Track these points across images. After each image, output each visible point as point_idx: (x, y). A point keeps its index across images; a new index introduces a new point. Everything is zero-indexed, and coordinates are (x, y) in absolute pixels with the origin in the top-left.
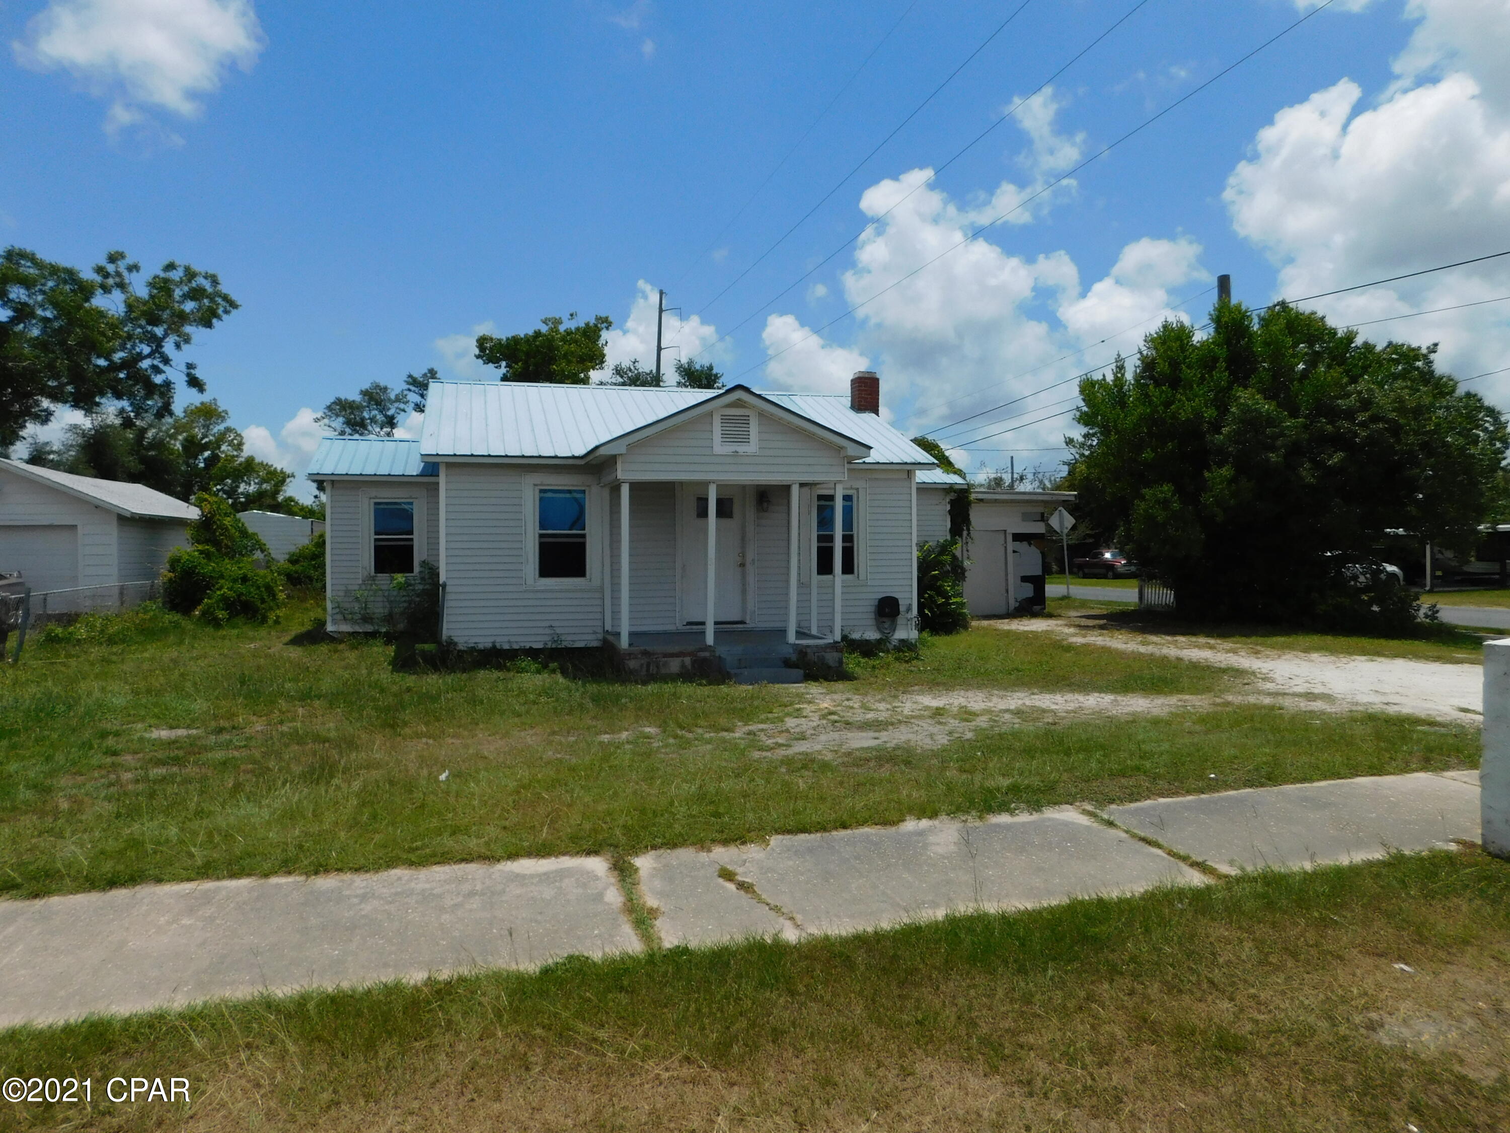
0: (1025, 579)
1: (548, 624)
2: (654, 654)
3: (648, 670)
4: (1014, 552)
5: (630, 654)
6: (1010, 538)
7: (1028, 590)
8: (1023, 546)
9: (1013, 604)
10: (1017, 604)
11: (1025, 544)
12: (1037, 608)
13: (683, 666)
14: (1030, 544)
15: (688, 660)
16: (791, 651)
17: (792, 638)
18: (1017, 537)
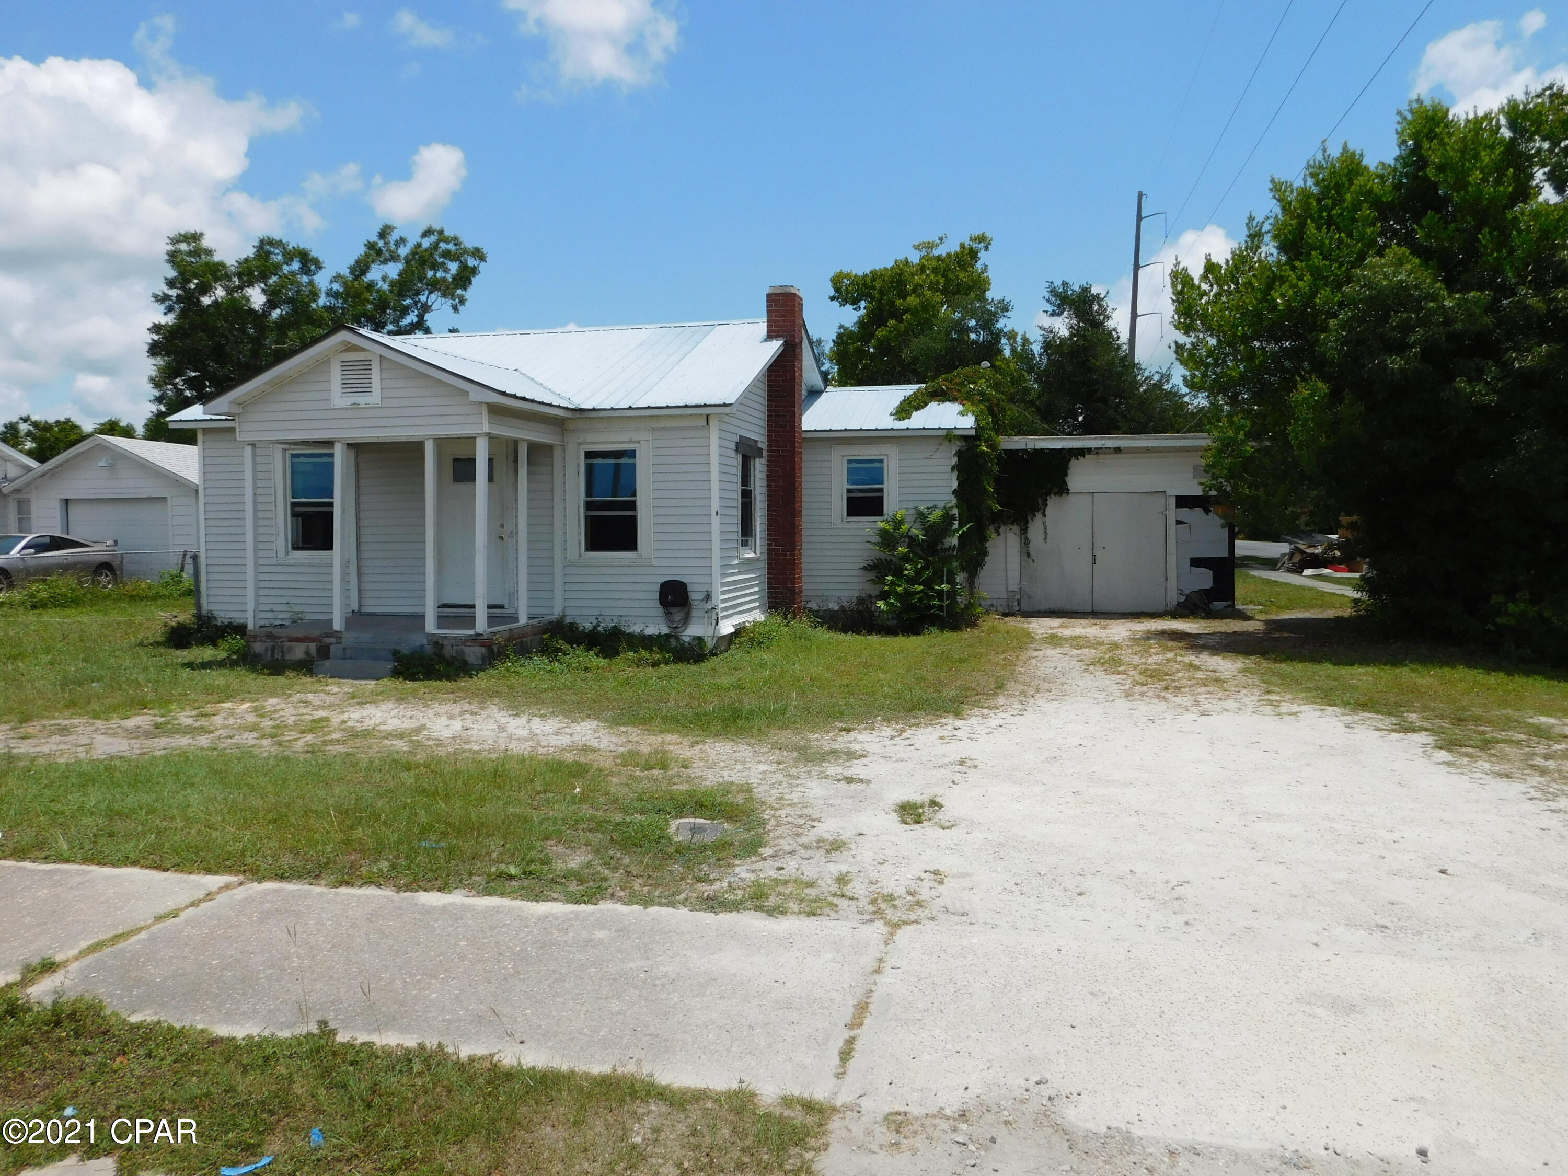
0: (1196, 562)
1: (284, 600)
2: (280, 637)
3: (273, 654)
4: (1179, 522)
5: (255, 637)
6: (1173, 502)
7: (1204, 579)
8: (1196, 515)
9: (1174, 598)
10: (1182, 599)
11: (1198, 511)
12: (1218, 605)
13: (307, 653)
14: (1207, 511)
15: (313, 646)
16: (425, 641)
17: (431, 626)
18: (1183, 502)
